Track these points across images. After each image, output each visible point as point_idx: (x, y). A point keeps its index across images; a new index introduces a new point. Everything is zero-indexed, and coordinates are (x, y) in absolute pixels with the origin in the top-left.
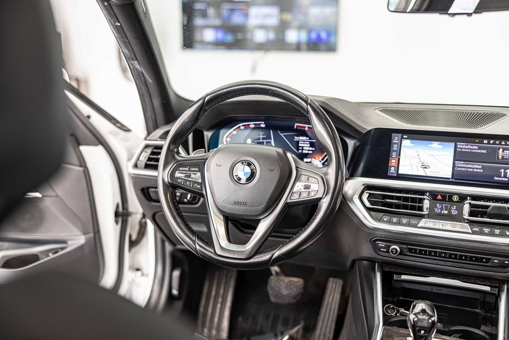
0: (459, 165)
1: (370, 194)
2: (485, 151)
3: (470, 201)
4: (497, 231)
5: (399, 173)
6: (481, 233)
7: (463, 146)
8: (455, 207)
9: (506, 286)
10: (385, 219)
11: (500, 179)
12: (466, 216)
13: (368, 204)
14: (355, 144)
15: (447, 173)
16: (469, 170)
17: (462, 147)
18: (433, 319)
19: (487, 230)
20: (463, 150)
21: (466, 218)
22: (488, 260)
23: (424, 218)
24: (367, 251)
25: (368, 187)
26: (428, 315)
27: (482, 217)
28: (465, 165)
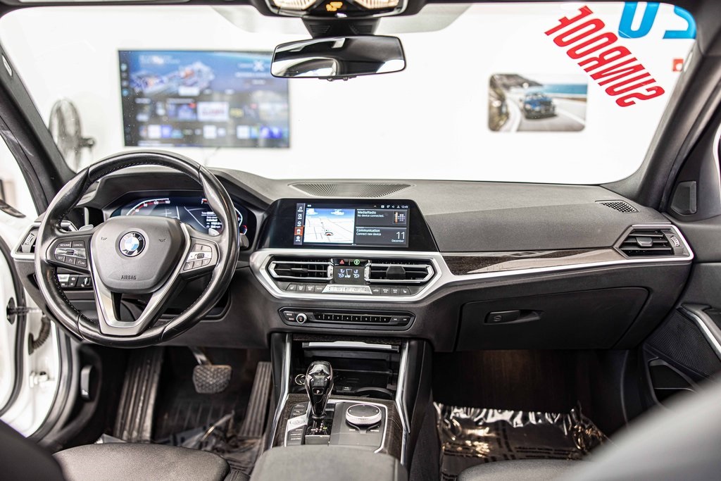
0: (360, 231)
1: (277, 264)
2: (382, 216)
3: (371, 264)
4: (395, 291)
5: (305, 241)
6: (381, 294)
7: (364, 213)
8: (357, 271)
9: (407, 344)
10: (292, 288)
11: (397, 241)
12: (367, 279)
13: (275, 275)
14: (263, 217)
15: (349, 239)
16: (369, 234)
17: (361, 213)
18: (328, 378)
19: (386, 290)
20: (363, 216)
21: (367, 280)
22: (388, 319)
23: (329, 283)
24: (276, 322)
25: (275, 258)
26: (325, 374)
27: (383, 278)
28: (365, 230)
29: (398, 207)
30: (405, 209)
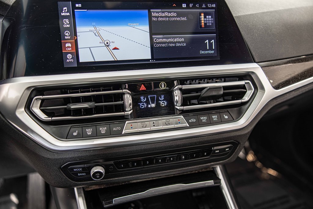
0: (158, 41)
1: (43, 100)
2: (184, 19)
3: (180, 86)
4: (215, 117)
5: (81, 61)
6: (199, 124)
7: (159, 14)
8: (163, 96)
10: (75, 134)
11: (206, 52)
12: (179, 106)
13: (43, 116)
15: (146, 55)
16: (171, 45)
17: (157, 15)
19: (204, 119)
20: (160, 19)
21: (178, 108)
22: (209, 153)
23: (128, 119)
25: (38, 91)
28: (164, 40)
29: (204, 6)
30: (212, 8)
